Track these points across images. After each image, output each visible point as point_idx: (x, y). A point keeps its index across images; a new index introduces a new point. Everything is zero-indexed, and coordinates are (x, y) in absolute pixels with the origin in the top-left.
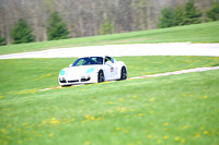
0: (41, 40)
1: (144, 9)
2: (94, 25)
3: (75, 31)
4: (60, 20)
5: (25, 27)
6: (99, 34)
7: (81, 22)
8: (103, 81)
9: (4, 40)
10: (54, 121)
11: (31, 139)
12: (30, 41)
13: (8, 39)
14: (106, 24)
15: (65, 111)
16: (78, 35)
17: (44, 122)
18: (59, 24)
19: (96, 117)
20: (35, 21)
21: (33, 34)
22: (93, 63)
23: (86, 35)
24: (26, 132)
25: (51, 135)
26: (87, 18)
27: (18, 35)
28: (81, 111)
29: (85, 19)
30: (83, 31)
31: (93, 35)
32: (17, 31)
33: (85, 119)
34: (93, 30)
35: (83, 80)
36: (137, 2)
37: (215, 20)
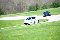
14: (14, 11)
19: (11, 37)
26: (9, 9)
28: (7, 35)
34: (10, 12)
35: (30, 23)
36: (22, 5)
37: (44, 9)
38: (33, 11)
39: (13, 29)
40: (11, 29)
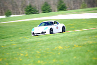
0: (54, 11)
2: (78, 4)
3: (70, 7)
4: (63, 2)
5: (47, 5)
6: (80, 8)
7: (72, 3)
9: (38, 11)
10: (60, 47)
11: (50, 56)
12: (49, 11)
13: (40, 11)
14: (83, 4)
15: (65, 43)
16: (71, 9)
17: (56, 48)
18: (62, 4)
19: (79, 46)
20: (52, 3)
21: (51, 8)
23: (74, 9)
24: (48, 52)
25: (59, 54)
27: (44, 9)
28: (72, 43)
29: (74, 2)
30: (73, 7)
31: (78, 9)
32: (44, 7)
33: (74, 46)
34: (77, 6)
39: (81, 33)
40: (78, 33)
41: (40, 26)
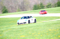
1: (28, 5)
2: (14, 9)
8: (30, 23)
22: (27, 18)
29: (11, 8)
35: (24, 23)
36: (26, 3)
37: (48, 8)
38: (38, 9)
41: (21, 19)
